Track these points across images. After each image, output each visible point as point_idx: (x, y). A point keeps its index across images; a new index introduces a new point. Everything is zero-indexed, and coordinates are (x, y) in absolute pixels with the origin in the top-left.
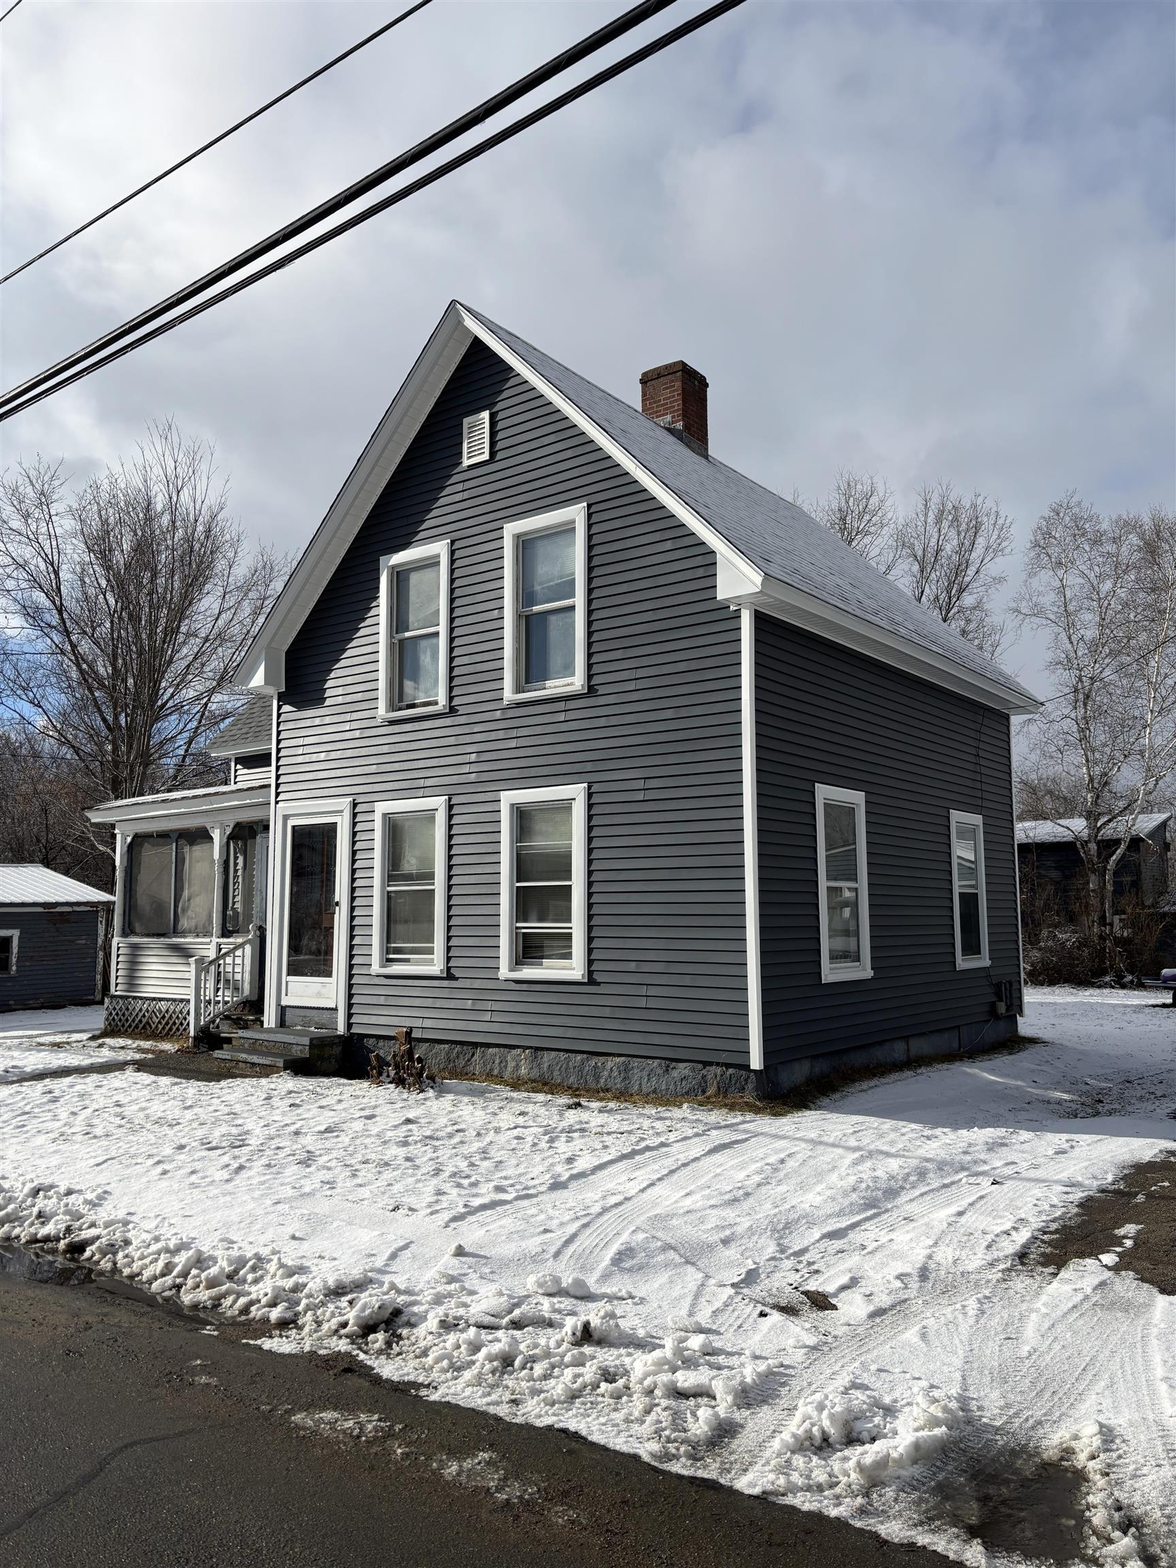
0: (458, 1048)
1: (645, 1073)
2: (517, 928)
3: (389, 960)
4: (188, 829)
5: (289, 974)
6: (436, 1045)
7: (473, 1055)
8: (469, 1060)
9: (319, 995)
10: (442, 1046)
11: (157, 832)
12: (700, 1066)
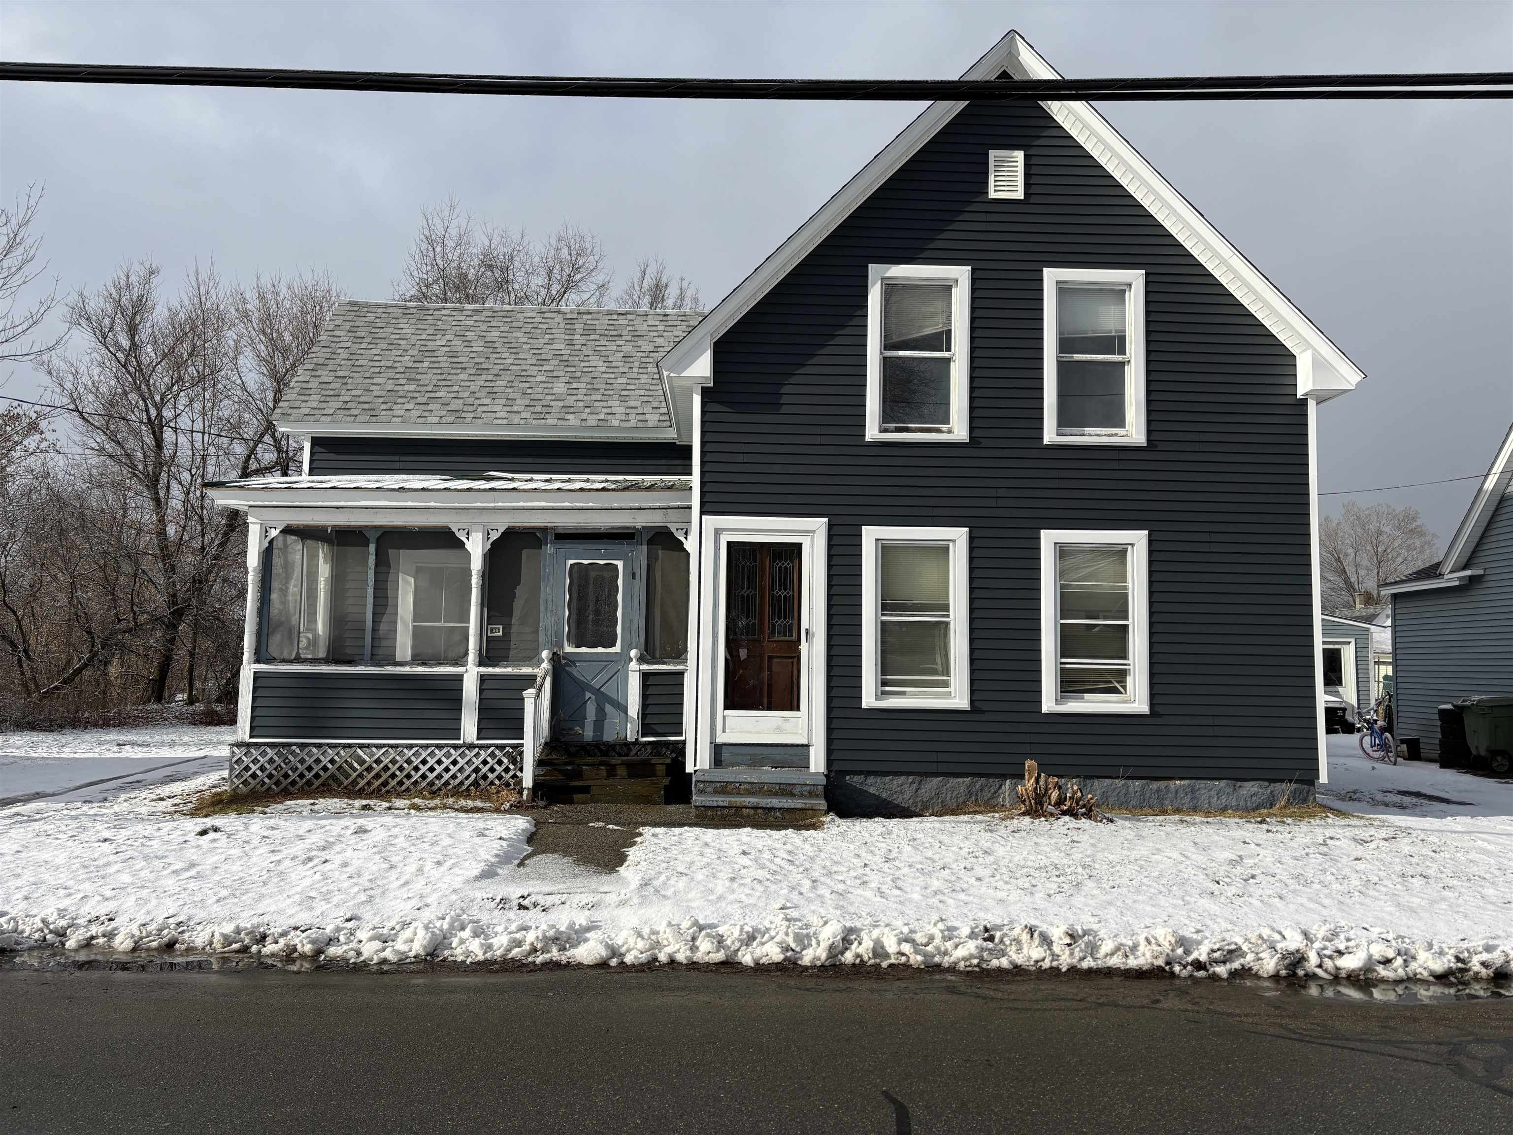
0: (983, 780)
1: (1213, 793)
2: (1061, 663)
3: (883, 693)
4: (405, 527)
5: (726, 707)
6: (952, 780)
7: (1000, 787)
8: (995, 792)
9: (779, 730)
10: (961, 780)
11: (334, 527)
12: (1266, 784)
